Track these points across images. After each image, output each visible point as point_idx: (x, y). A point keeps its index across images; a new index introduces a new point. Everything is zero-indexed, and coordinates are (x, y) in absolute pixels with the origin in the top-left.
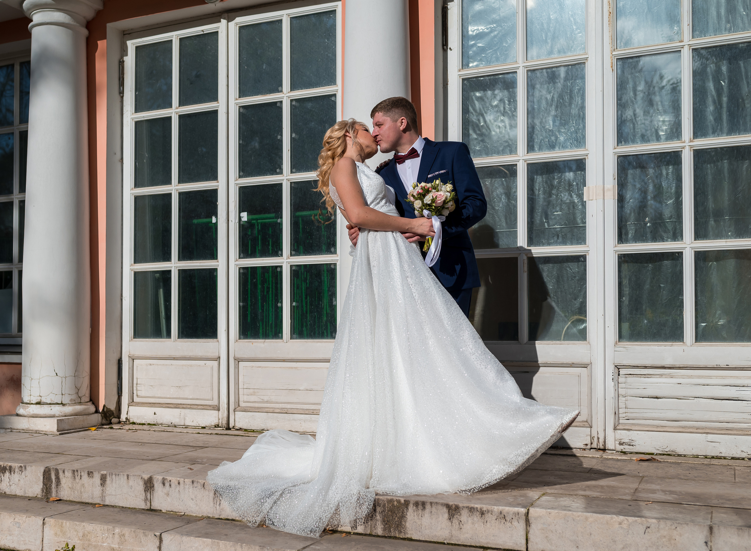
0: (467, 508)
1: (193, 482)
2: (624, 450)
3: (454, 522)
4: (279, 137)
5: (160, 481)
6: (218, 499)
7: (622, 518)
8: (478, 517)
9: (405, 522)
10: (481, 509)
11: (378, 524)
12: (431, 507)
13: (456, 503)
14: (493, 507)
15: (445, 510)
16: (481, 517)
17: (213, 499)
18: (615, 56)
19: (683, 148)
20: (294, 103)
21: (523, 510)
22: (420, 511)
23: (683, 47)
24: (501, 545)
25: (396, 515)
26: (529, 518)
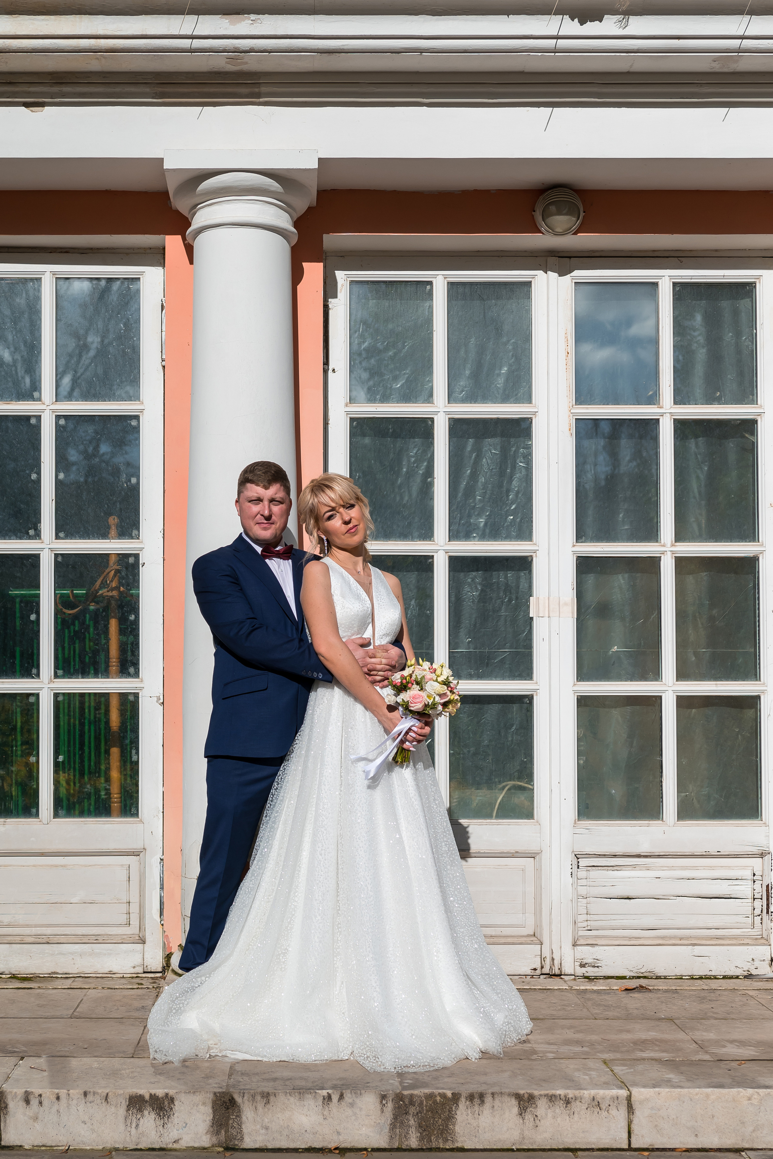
0: (545, 1096)
1: (85, 1094)
2: (586, 975)
3: (526, 1118)
4: (34, 476)
5: (19, 1097)
6: (134, 1118)
7: (750, 1091)
8: (562, 1108)
9: (454, 1125)
10: (565, 1096)
11: (410, 1132)
12: (494, 1100)
13: (528, 1091)
14: (582, 1091)
15: (514, 1102)
16: (566, 1107)
17: (124, 1118)
18: (573, 415)
19: (663, 553)
20: (62, 422)
21: (623, 1093)
22: (476, 1108)
23: (663, 415)
24: (594, 1144)
25: (440, 1116)
26: (633, 1103)
